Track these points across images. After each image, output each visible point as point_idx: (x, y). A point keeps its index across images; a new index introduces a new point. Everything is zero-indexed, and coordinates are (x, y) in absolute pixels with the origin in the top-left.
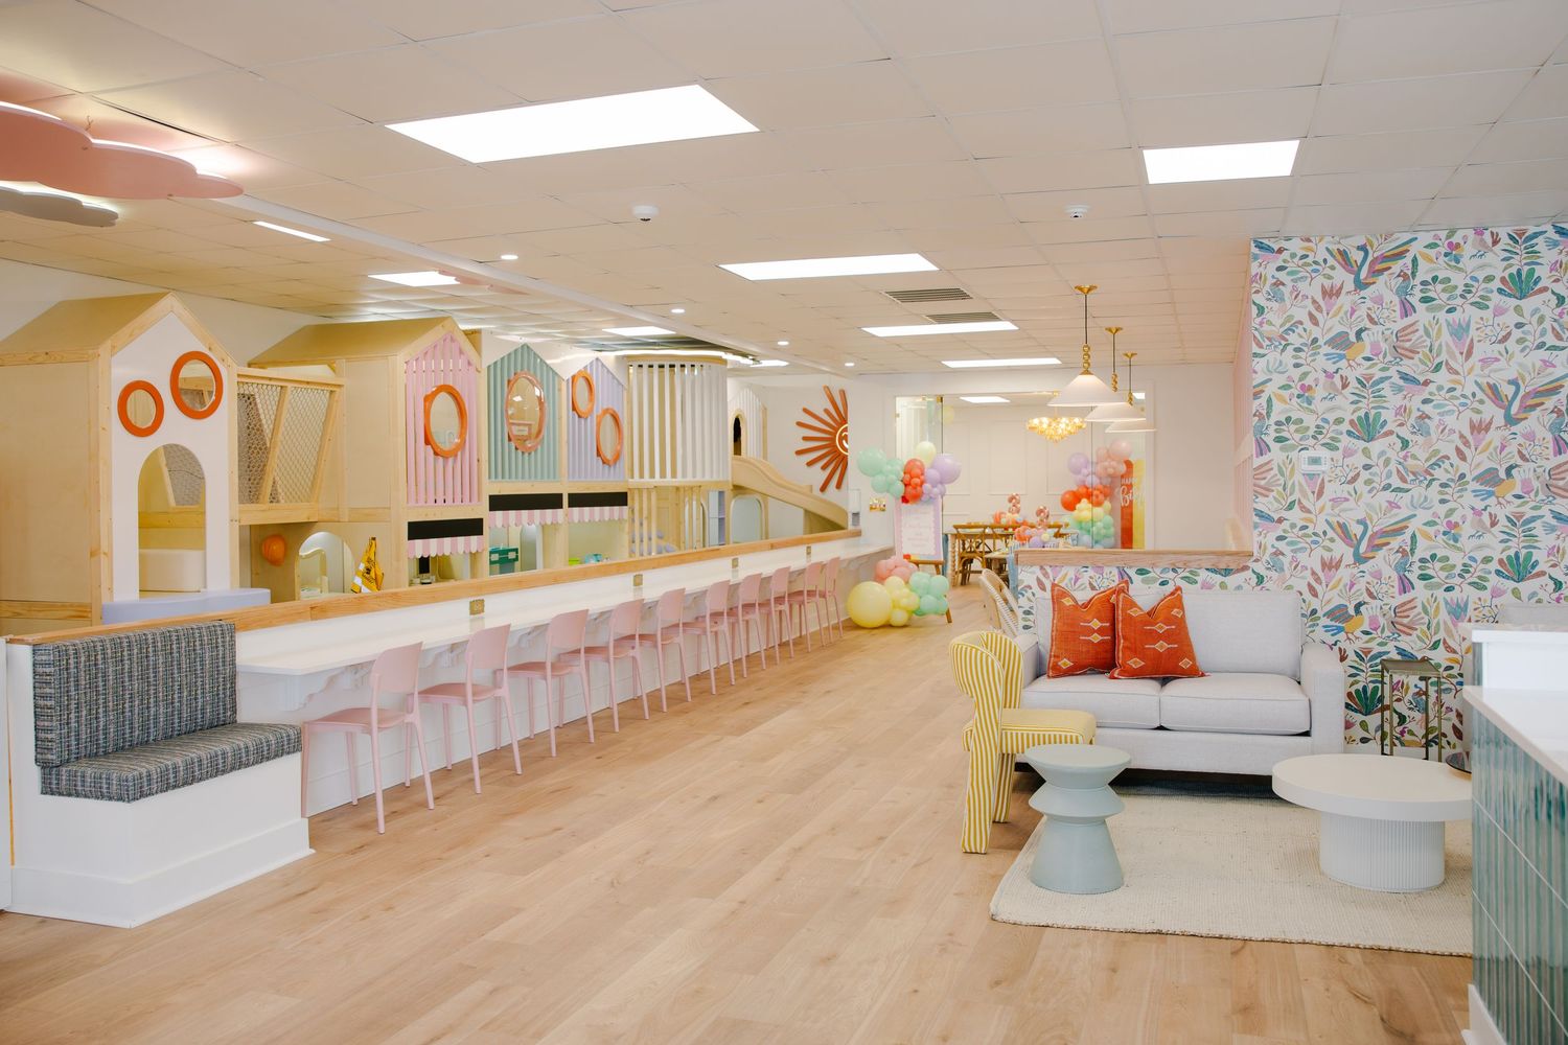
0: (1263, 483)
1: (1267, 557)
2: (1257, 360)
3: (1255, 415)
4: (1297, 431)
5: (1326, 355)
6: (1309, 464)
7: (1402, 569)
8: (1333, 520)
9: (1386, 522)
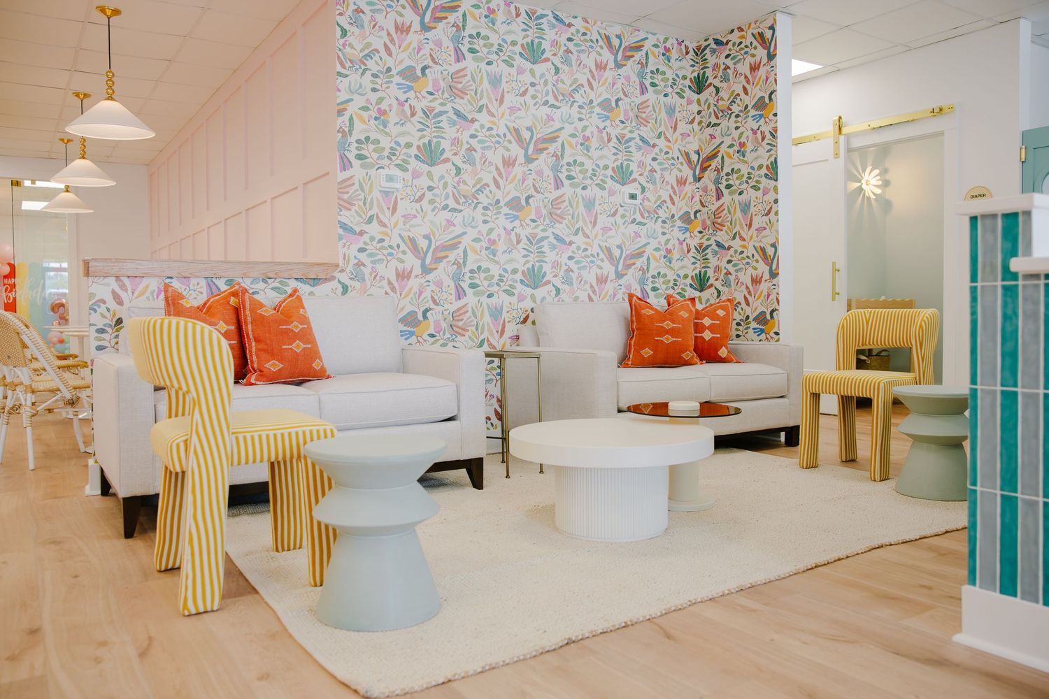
0: (346, 196)
1: (350, 268)
2: (340, 79)
3: (338, 131)
4: (374, 150)
5: (397, 84)
6: (387, 181)
7: (457, 278)
8: (405, 234)
9: (445, 238)
